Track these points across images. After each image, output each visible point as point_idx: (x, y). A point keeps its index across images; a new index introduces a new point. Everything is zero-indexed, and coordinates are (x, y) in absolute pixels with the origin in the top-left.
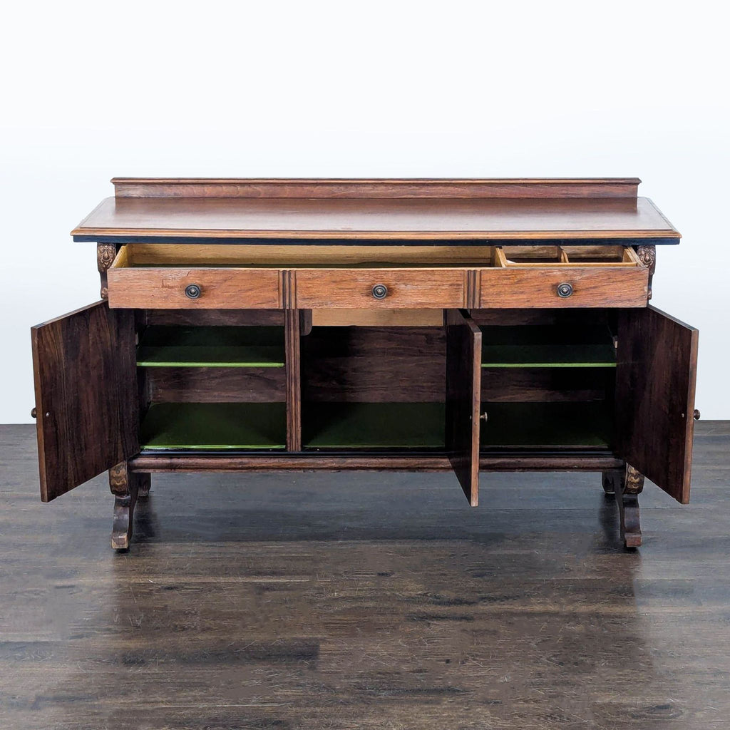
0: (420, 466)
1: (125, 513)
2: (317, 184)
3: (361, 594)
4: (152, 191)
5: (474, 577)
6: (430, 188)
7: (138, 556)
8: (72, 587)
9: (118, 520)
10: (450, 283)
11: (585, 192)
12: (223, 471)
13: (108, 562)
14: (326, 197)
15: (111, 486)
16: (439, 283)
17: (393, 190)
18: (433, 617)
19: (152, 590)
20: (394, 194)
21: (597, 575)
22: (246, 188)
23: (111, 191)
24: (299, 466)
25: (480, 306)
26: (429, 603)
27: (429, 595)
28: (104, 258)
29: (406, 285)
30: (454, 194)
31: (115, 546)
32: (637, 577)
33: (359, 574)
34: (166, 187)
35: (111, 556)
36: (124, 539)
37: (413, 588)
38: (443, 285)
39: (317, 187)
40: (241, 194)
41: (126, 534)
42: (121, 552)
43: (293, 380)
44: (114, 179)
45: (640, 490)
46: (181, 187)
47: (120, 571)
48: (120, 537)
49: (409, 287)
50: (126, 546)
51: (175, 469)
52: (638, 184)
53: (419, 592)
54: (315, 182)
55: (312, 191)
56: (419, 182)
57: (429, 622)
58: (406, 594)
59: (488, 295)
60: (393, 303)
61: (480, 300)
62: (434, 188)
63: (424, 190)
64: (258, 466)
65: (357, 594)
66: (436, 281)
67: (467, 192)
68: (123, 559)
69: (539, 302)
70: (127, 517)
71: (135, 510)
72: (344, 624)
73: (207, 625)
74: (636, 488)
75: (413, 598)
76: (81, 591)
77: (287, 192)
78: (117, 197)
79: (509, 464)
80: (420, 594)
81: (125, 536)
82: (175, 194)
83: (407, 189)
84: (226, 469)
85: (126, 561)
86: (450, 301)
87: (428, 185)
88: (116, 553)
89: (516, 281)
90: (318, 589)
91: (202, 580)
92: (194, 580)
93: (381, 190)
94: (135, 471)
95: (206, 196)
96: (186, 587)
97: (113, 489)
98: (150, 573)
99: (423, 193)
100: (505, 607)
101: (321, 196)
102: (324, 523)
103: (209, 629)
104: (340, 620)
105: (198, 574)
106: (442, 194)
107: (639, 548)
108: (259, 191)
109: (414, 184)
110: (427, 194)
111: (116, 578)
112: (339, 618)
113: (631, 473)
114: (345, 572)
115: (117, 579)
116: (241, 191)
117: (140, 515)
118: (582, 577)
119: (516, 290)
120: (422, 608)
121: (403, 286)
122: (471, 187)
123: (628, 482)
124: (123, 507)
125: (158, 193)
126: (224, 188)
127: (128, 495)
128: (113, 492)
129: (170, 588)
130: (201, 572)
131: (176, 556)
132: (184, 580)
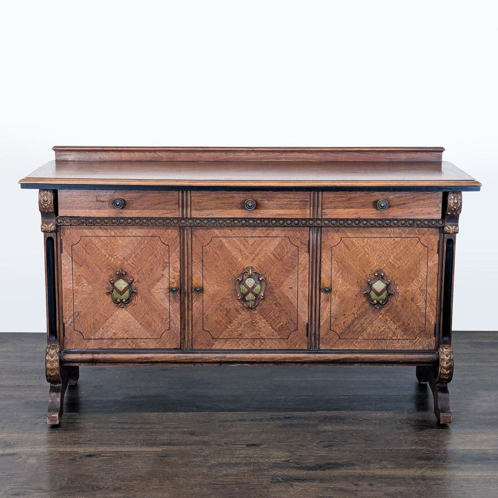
0: (282, 361)
1: (57, 397)
2: (205, 151)
3: (238, 461)
4: (83, 156)
5: (325, 447)
6: (288, 154)
7: (67, 430)
8: (14, 454)
9: (52, 403)
10: (300, 200)
11: (403, 157)
12: (133, 364)
13: (43, 435)
14: (211, 160)
15: (47, 376)
16: (292, 199)
17: (262, 156)
18: (295, 479)
19: (75, 457)
20: (262, 158)
21: (420, 446)
22: (152, 154)
23: (52, 156)
24: (190, 361)
25: (322, 216)
26: (291, 467)
27: (291, 461)
28: (44, 200)
29: (269, 201)
30: (306, 159)
31: (49, 422)
32: (450, 448)
33: (236, 445)
34: (93, 153)
35: (46, 430)
36: (56, 417)
37: (279, 455)
38: (295, 201)
39: (206, 153)
40: (148, 159)
41: (58, 413)
42: (54, 427)
43: (186, 295)
44: (55, 147)
45: (450, 380)
46: (104, 153)
47: (52, 442)
48: (53, 415)
49: (271, 202)
50: (57, 423)
51: (95, 363)
52: (443, 151)
53: (283, 460)
54: (204, 149)
55: (201, 157)
56: (280, 149)
57: (293, 483)
58: (273, 461)
59: (327, 208)
60: (260, 214)
61: (322, 212)
62: (291, 154)
63: (284, 155)
64: (159, 360)
65: (235, 460)
66: (291, 198)
67: (316, 157)
68: (55, 433)
69: (364, 214)
70: (59, 400)
71: (65, 395)
72: (225, 484)
73: (118, 485)
74: (447, 378)
75: (279, 464)
76: (21, 457)
77: (183, 157)
78: (57, 161)
79: (350, 359)
80: (283, 461)
81: (57, 415)
82: (100, 158)
83: (271, 155)
84: (135, 363)
85: (57, 434)
86: (301, 213)
87: (287, 152)
88: (50, 428)
89: (347, 198)
90: (204, 456)
91: (114, 449)
92: (108, 449)
93: (252, 155)
94: (66, 365)
95: (123, 160)
96: (102, 455)
97: (48, 378)
98: (75, 443)
99: (283, 157)
100: (350, 471)
101: (208, 160)
102: (208, 405)
103: (120, 488)
104: (221, 481)
105: (112, 444)
106: (297, 159)
107: (449, 425)
108: (162, 156)
109: (276, 151)
110: (286, 158)
111: (48, 447)
112: (221, 480)
113: (444, 367)
114: (225, 443)
115: (49, 449)
116: (149, 156)
117: (69, 399)
118: (409, 448)
119: (347, 205)
120: (286, 472)
121: (266, 202)
122: (319, 154)
123: (441, 374)
124: (56, 392)
125: (88, 158)
126: (136, 153)
127: (60, 383)
128: (49, 381)
129: (90, 456)
130: (115, 443)
131: (95, 430)
132: (101, 449)
